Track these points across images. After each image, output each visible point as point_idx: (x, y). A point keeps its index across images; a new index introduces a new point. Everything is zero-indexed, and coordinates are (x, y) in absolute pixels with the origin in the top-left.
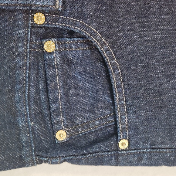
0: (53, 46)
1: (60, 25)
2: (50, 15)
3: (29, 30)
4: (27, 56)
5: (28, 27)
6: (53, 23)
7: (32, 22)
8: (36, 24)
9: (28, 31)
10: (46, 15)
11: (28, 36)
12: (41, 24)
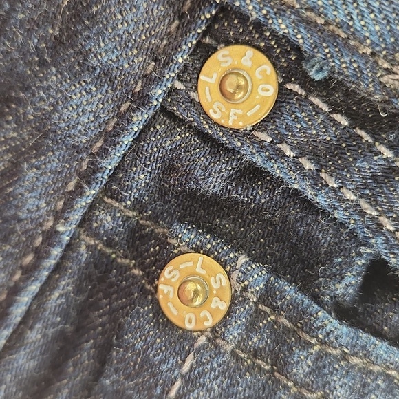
0: (213, 306)
1: (341, 200)
2: (316, 101)
3: (139, 119)
4: (41, 254)
5: (142, 100)
6: (308, 165)
7: (178, 85)
8: (198, 106)
9: (123, 119)
10: (296, 88)
11: (104, 152)
12: (230, 124)
